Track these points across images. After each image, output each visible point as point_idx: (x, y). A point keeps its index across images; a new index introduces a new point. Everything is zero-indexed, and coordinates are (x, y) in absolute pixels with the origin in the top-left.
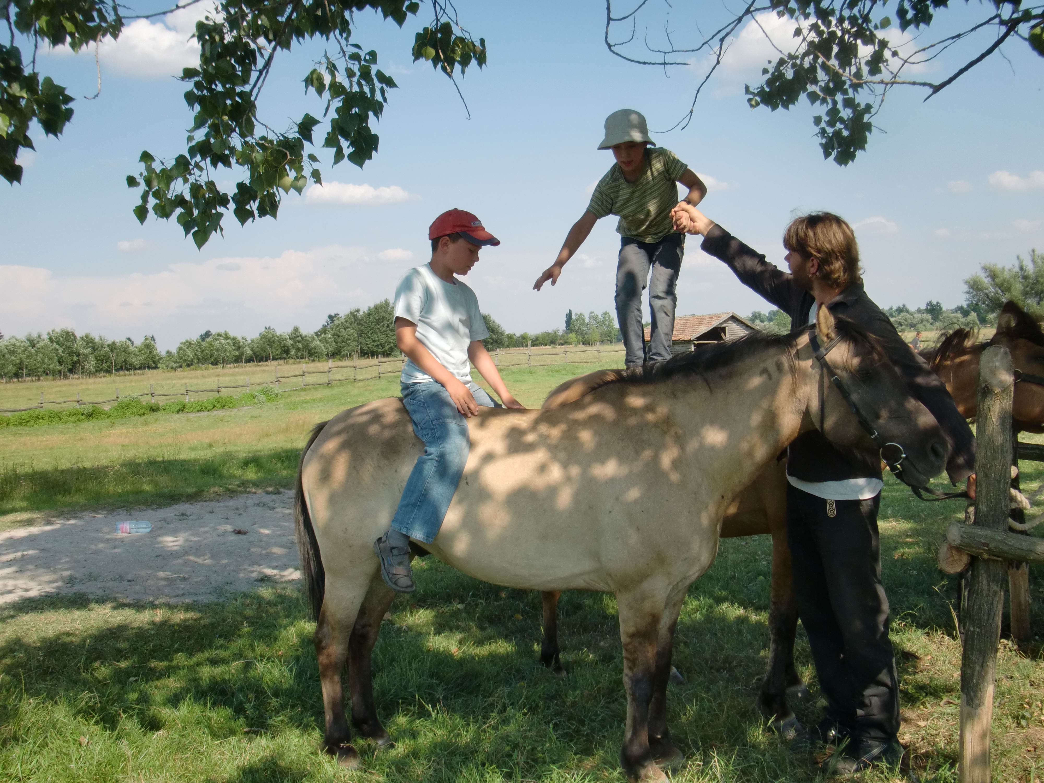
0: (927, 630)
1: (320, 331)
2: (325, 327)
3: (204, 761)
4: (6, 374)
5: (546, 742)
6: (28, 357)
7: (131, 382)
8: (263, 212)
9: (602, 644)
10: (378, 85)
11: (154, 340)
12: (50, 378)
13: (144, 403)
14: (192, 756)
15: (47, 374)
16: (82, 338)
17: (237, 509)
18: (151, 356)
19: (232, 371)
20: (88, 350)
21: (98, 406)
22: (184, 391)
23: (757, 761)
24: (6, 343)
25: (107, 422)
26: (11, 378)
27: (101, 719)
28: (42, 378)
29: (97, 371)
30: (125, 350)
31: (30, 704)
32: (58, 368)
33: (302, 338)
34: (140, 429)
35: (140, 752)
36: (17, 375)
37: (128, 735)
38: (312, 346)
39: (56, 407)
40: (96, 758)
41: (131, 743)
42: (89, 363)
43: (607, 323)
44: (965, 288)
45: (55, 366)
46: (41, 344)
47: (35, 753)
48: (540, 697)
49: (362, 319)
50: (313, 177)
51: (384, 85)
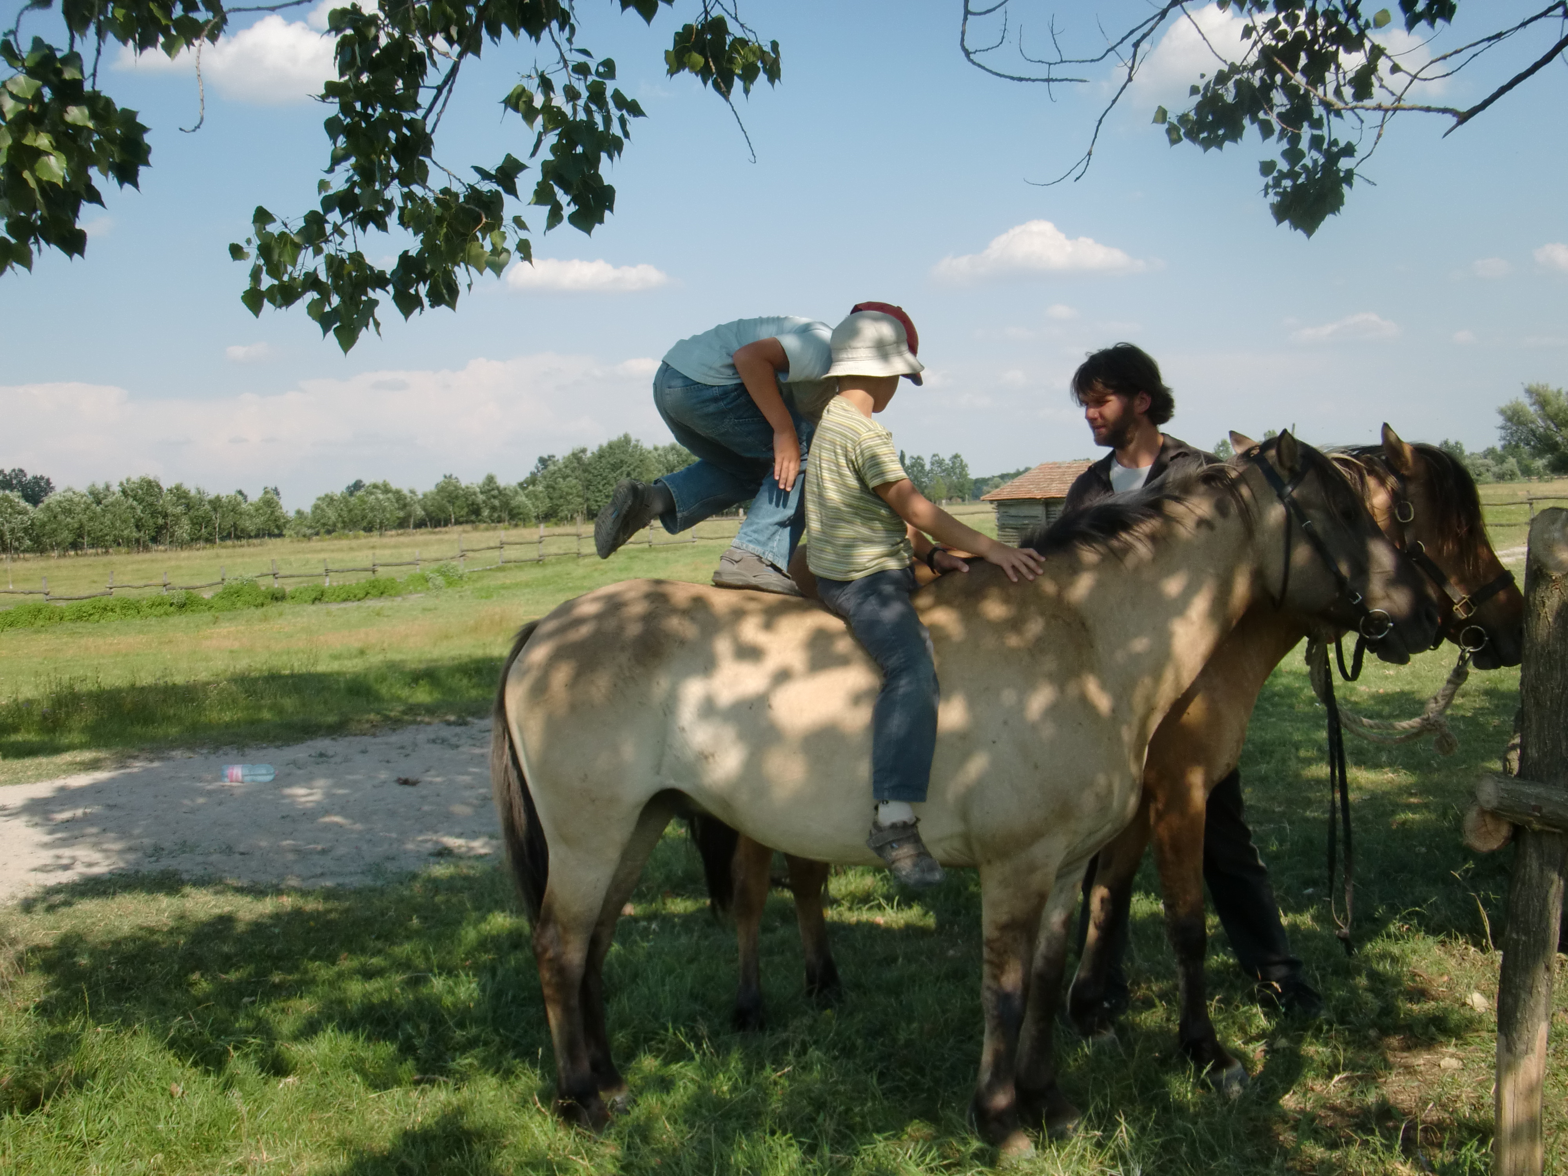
0: (1441, 937)
1: (526, 482)
2: (533, 475)
3: (354, 1123)
4: (58, 545)
5: (866, 1099)
6: (91, 519)
7: (243, 556)
8: (436, 299)
9: (951, 953)
10: (615, 113)
11: (278, 494)
12: (124, 550)
13: (263, 588)
14: (337, 1116)
15: (119, 544)
16: (171, 491)
17: (402, 748)
18: (273, 518)
19: (393, 541)
20: (180, 509)
21: (195, 592)
22: (321, 570)
23: (1186, 1132)
24: (58, 498)
25: (208, 616)
26: (66, 550)
27: (202, 1059)
28: (111, 550)
29: (192, 540)
30: (233, 508)
31: (98, 1034)
32: (136, 535)
33: (500, 492)
34: (257, 628)
35: (259, 1108)
36: (75, 546)
37: (242, 1083)
38: (514, 503)
39: (133, 594)
40: (195, 1116)
41: (247, 1095)
42: (181, 528)
43: (958, 471)
44: (1500, 420)
45: (131, 532)
46: (110, 499)
47: (106, 1107)
48: (858, 1031)
49: (590, 464)
50: (520, 251)
51: (624, 112)
